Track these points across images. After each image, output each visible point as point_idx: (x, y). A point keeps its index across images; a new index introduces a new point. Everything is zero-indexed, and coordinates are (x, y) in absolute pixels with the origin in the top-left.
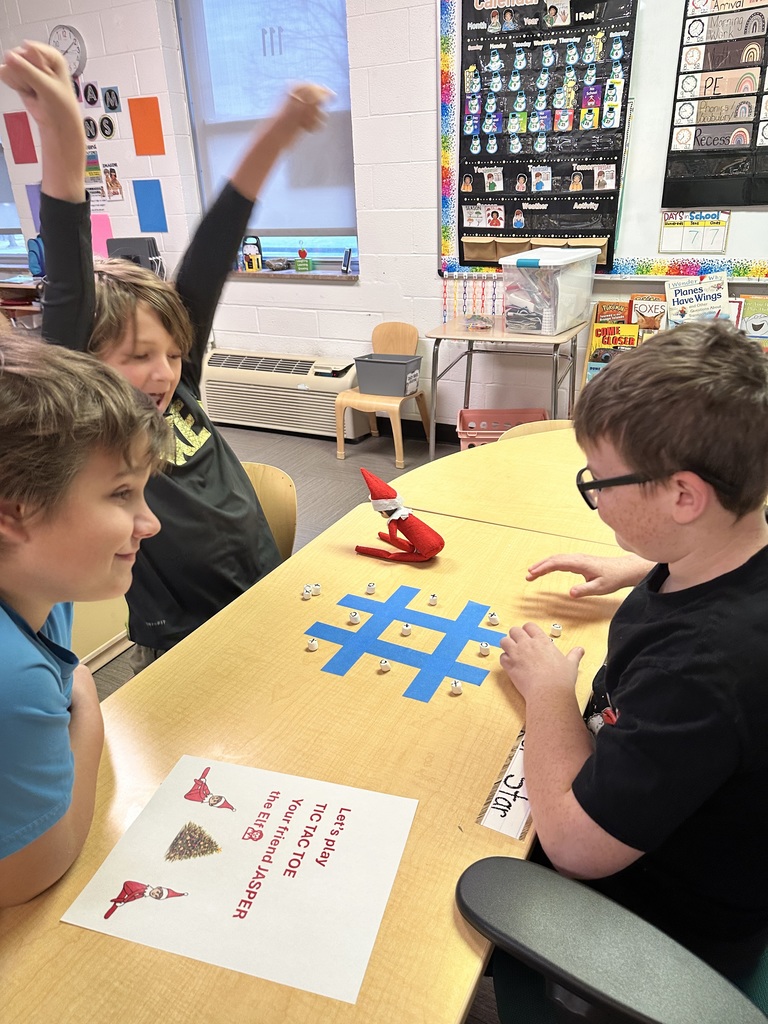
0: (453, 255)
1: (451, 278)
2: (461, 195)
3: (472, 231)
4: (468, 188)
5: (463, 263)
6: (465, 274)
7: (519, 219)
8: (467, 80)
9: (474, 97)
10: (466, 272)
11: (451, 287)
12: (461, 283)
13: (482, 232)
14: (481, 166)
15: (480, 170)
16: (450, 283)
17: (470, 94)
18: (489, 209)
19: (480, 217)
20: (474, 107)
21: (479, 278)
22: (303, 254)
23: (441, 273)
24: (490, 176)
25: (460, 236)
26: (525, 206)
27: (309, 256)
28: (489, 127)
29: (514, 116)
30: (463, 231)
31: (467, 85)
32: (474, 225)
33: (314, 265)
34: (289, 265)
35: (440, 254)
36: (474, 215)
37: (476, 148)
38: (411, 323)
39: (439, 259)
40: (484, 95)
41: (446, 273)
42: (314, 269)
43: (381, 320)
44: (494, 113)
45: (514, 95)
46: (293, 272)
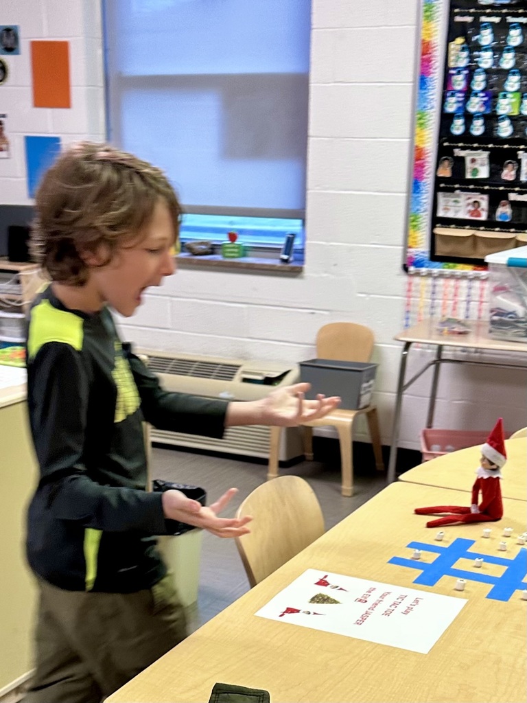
0: (421, 247)
1: (417, 274)
2: (438, 180)
3: (447, 222)
4: (446, 172)
5: (434, 257)
6: (436, 271)
7: (504, 212)
8: (452, 52)
9: (459, 73)
10: (437, 269)
11: (417, 285)
12: (430, 281)
13: (460, 223)
14: (463, 148)
15: (462, 153)
16: (416, 280)
17: (454, 69)
18: (469, 198)
19: (458, 206)
20: (459, 82)
21: (452, 276)
22: (233, 237)
23: (405, 268)
24: (473, 161)
25: (433, 226)
26: (513, 197)
27: (242, 240)
28: (475, 105)
29: (505, 96)
30: (436, 221)
31: (452, 58)
32: (451, 215)
33: (245, 251)
34: (213, 249)
35: (406, 246)
36: (451, 204)
37: (458, 127)
38: (365, 325)
39: (405, 252)
40: (471, 71)
41: (412, 269)
42: (244, 256)
43: (326, 319)
44: (482, 91)
45: (506, 73)
46: (218, 257)
